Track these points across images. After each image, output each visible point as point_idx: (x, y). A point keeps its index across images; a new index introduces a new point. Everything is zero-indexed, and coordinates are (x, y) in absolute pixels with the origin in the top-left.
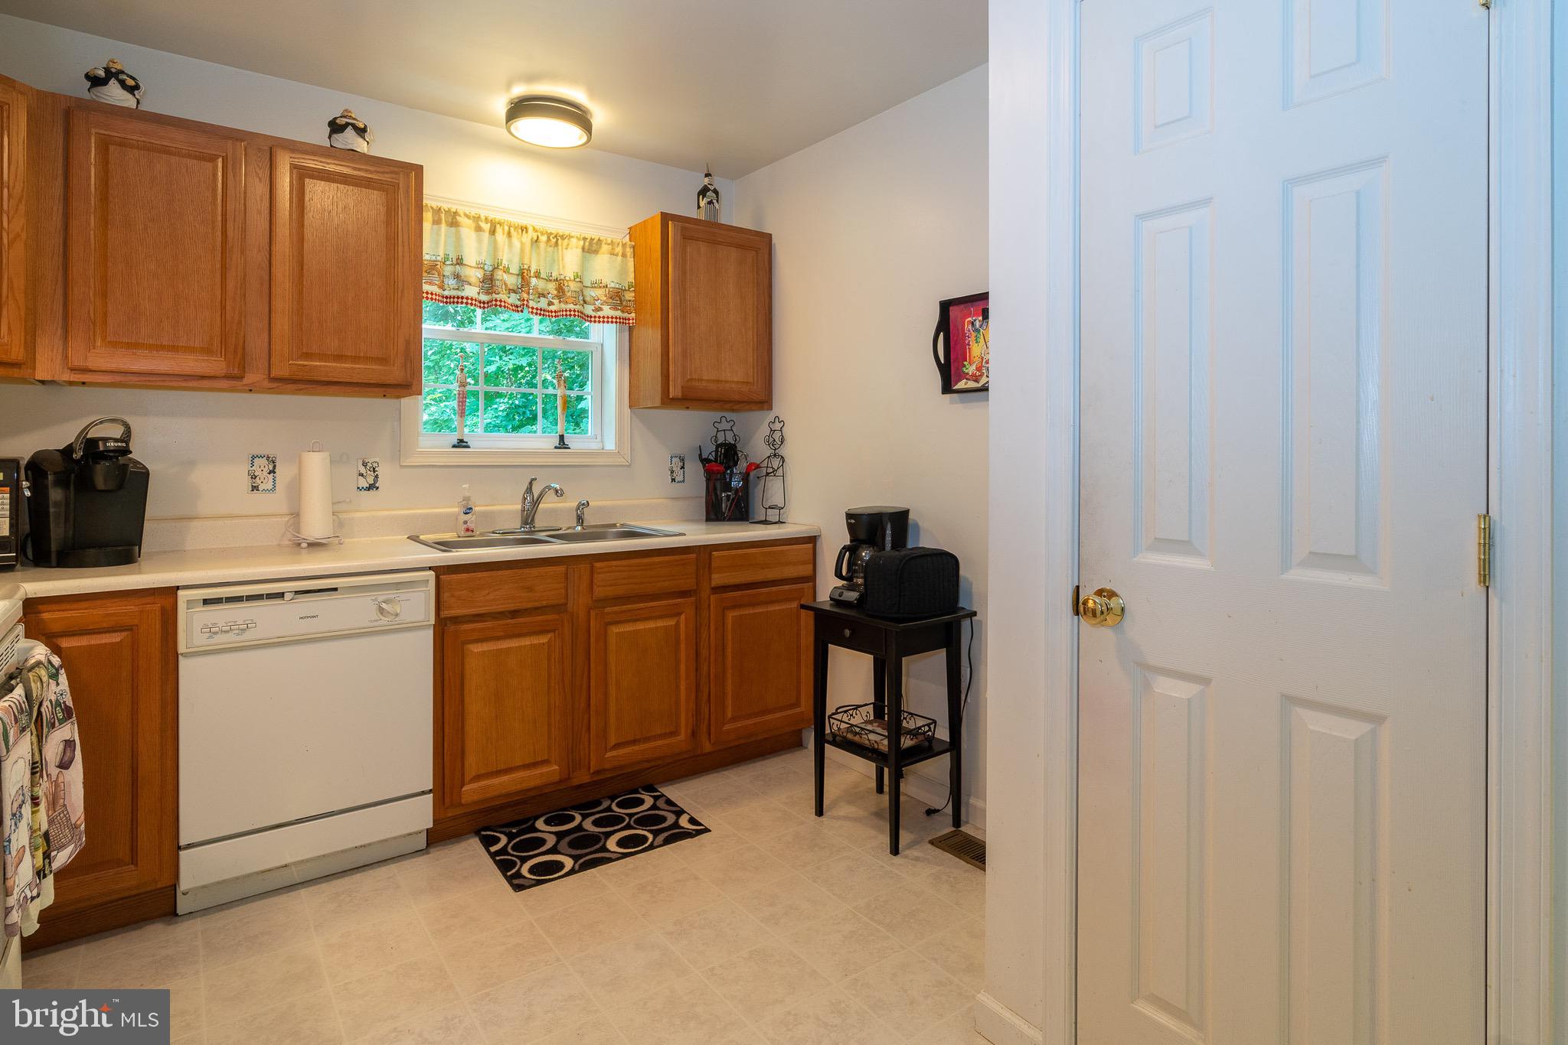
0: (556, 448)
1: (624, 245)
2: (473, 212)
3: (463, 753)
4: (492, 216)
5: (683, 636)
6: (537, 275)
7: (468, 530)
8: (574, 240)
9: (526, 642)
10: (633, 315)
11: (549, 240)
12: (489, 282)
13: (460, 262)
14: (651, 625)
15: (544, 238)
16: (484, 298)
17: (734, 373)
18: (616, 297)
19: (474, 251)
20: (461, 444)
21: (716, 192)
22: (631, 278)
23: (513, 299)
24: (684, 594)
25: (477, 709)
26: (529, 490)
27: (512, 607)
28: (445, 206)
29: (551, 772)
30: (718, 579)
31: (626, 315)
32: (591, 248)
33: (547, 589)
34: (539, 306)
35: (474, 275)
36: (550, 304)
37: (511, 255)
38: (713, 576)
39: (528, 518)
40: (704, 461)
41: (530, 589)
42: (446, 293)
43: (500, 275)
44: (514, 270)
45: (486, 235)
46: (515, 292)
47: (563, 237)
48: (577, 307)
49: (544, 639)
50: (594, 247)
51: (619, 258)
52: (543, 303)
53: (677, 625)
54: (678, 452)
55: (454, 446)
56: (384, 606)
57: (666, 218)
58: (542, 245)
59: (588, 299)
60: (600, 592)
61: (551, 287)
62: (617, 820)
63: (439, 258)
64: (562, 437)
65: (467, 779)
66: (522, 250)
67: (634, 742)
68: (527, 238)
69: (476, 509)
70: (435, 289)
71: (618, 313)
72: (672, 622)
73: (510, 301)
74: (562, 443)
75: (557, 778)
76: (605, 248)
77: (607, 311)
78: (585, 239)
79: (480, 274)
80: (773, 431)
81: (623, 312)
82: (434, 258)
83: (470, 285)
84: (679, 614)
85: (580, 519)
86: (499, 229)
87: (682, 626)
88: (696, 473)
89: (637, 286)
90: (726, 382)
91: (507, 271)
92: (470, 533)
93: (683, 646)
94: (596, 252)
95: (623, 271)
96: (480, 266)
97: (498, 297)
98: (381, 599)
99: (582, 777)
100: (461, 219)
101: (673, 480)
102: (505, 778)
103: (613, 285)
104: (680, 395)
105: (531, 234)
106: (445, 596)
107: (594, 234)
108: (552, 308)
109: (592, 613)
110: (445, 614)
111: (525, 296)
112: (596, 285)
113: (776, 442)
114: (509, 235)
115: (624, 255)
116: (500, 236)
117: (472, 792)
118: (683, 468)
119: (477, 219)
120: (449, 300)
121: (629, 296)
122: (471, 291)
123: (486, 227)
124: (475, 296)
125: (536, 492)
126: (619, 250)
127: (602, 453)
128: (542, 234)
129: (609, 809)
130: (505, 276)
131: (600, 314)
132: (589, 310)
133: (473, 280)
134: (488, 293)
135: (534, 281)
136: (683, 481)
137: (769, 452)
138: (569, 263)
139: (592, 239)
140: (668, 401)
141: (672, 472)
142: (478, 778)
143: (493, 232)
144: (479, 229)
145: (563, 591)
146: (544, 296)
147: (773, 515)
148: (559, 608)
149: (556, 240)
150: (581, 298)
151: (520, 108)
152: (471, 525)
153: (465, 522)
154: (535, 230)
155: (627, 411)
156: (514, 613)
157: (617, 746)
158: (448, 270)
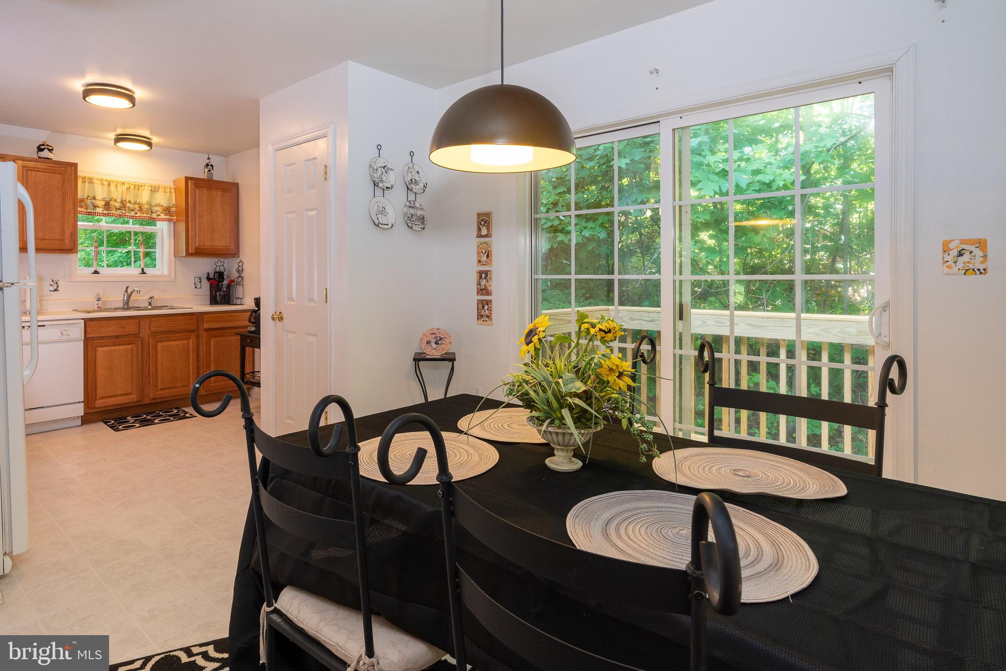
0: (140, 274)
1: (170, 188)
2: (100, 177)
3: (96, 388)
4: (109, 178)
5: (191, 347)
6: (130, 202)
7: (99, 307)
8: (147, 187)
9: (122, 347)
10: (175, 217)
11: (135, 187)
12: (107, 205)
13: (94, 198)
14: (176, 343)
15: (132, 187)
16: (106, 212)
17: (221, 242)
18: (167, 210)
19: (101, 194)
20: (96, 272)
21: (212, 166)
22: (174, 202)
23: (118, 212)
24: (192, 331)
25: (101, 372)
26: (126, 291)
27: (116, 334)
28: (87, 175)
29: (133, 398)
30: (206, 326)
31: (172, 217)
32: (154, 190)
33: (131, 328)
34: (131, 215)
35: (101, 203)
36: (136, 213)
37: (117, 195)
38: (205, 324)
39: (127, 303)
40: (208, 279)
41: (123, 328)
42: (88, 211)
43: (112, 203)
44: (119, 200)
45: (106, 187)
46: (119, 209)
47: (141, 186)
48: (148, 215)
49: (130, 347)
50: (156, 189)
51: (168, 194)
52: (132, 214)
53: (189, 343)
54: (198, 275)
55: (93, 273)
56: (63, 332)
57: (187, 179)
58: (132, 190)
59: (153, 211)
60: (153, 330)
61: (137, 206)
62: (160, 416)
63: (85, 197)
64: (143, 269)
65: (98, 398)
66: (122, 192)
67: (169, 388)
68: (124, 187)
69: (102, 299)
70: (83, 210)
71: (168, 217)
72: (186, 342)
73: (117, 213)
74: (143, 272)
75: (135, 400)
76: (161, 190)
77: (163, 216)
78: (152, 186)
79: (103, 203)
80: (239, 266)
81: (170, 216)
82: (83, 197)
83: (99, 207)
84: (189, 339)
85: (150, 304)
86: (112, 184)
87: (191, 343)
88: (206, 285)
89: (176, 206)
90: (216, 246)
91: (115, 201)
92: (99, 309)
93: (191, 352)
94: (157, 191)
95: (170, 199)
96: (103, 199)
97: (111, 212)
98: (62, 329)
99: (147, 401)
100: (95, 181)
101: (196, 287)
102: (113, 399)
103: (165, 205)
104: (194, 252)
105: (127, 185)
106: (88, 330)
107: (156, 183)
108: (137, 215)
109: (151, 338)
110: (87, 336)
111: (124, 211)
112: (156, 206)
113: (240, 271)
114: (116, 185)
115: (170, 192)
116: (113, 187)
117: (99, 403)
118: (200, 282)
119: (102, 180)
120: (89, 214)
121: (173, 209)
122: (99, 210)
123: (106, 183)
124: (101, 212)
125: (129, 291)
126: (168, 190)
127: (162, 276)
128: (132, 185)
129: (159, 413)
130: (115, 203)
131: (159, 217)
132: (154, 216)
133: (100, 205)
134: (107, 210)
135: (128, 205)
136: (201, 288)
137: (237, 275)
138: (144, 197)
139: (155, 186)
140: (188, 254)
141: (195, 284)
142: (102, 398)
143: (109, 185)
144: (103, 184)
145: (138, 329)
146: (133, 210)
147: (239, 301)
148: (136, 335)
149: (138, 187)
150: (150, 211)
151: (119, 139)
152: (101, 306)
153: (98, 304)
154: (128, 184)
155: (173, 258)
156: (117, 337)
157: (162, 389)
158: (89, 202)
